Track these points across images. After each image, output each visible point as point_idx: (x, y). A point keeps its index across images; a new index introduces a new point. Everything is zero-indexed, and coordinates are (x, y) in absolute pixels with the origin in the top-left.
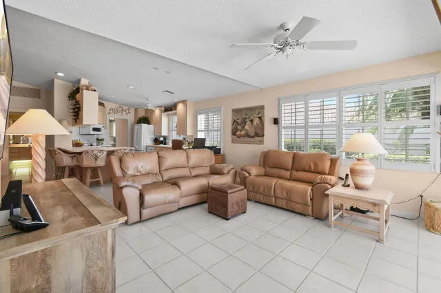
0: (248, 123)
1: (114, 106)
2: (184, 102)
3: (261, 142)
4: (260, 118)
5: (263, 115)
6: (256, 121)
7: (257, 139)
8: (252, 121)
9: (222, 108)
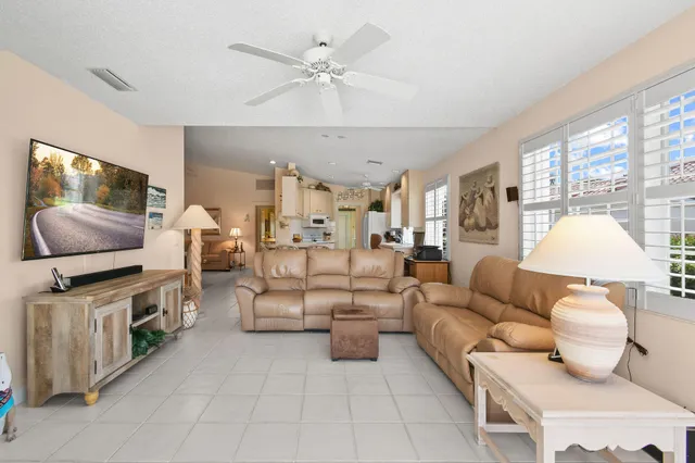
0: (478, 200)
1: (342, 189)
2: (406, 173)
3: (494, 241)
4: (493, 189)
5: (497, 183)
6: (488, 195)
7: (489, 233)
8: (482, 197)
9: (449, 179)
